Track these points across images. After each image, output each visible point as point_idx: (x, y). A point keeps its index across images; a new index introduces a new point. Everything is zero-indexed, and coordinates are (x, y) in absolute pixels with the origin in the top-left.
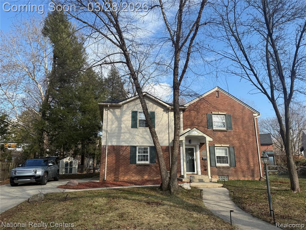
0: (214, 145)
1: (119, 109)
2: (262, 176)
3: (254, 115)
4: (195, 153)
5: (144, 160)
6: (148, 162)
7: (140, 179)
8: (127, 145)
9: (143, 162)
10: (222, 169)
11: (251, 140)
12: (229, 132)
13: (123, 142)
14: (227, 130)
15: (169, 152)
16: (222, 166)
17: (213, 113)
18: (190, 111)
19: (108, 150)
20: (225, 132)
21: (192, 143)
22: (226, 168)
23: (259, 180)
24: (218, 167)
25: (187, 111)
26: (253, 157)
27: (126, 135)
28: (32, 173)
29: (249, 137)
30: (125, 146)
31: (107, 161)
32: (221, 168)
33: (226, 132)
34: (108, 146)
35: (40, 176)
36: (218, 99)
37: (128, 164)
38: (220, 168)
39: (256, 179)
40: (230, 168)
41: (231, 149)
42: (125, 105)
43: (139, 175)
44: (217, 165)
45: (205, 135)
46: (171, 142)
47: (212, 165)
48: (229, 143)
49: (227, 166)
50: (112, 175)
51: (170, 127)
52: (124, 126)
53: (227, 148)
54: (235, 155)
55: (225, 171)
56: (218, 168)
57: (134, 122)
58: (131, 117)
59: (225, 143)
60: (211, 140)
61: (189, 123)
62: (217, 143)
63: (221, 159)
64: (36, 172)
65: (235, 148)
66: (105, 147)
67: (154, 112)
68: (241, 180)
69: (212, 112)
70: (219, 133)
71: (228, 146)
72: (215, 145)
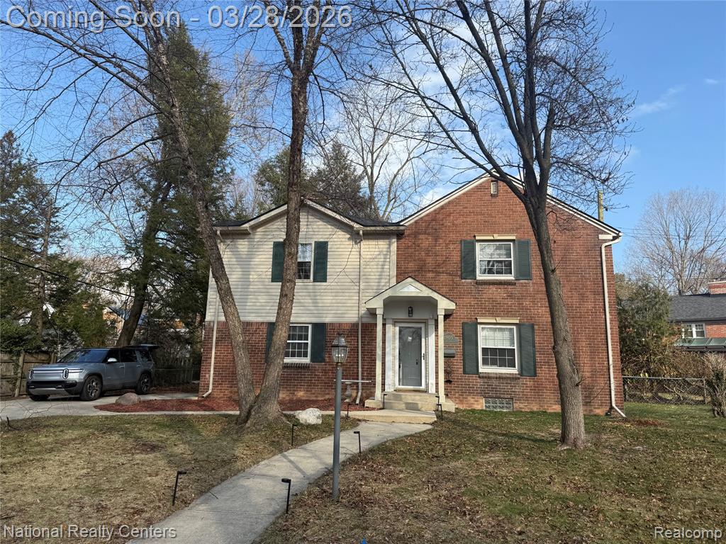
0: (476, 319)
1: (246, 240)
2: (614, 405)
3: (602, 237)
4: (423, 340)
5: (299, 355)
6: (307, 360)
7: (287, 398)
8: (260, 320)
9: (296, 360)
10: (495, 382)
11: (590, 305)
12: (522, 285)
13: (254, 315)
14: (517, 282)
15: (358, 337)
16: (496, 374)
17: (477, 238)
18: (416, 235)
19: (218, 331)
20: (510, 287)
21: (416, 316)
22: (508, 378)
23: (607, 414)
24: (484, 375)
25: (409, 235)
26: (593, 353)
27: (259, 297)
28: (60, 376)
29: (583, 297)
30: (257, 323)
31: (216, 356)
32: (494, 378)
33: (513, 287)
34: (218, 322)
35: (76, 382)
36: (494, 200)
37: (261, 364)
38: (489, 378)
39: (598, 411)
40: (519, 378)
41: (526, 332)
42: (258, 230)
43: (286, 388)
44: (481, 370)
45: (435, 296)
46: (363, 312)
47: (467, 370)
48: (520, 315)
49: (510, 374)
50: (225, 386)
51: (362, 278)
52: (255, 277)
53: (515, 327)
54: (534, 347)
55: (504, 386)
56: (483, 377)
57: (279, 268)
58: (271, 256)
59: (508, 313)
60: (452, 306)
61: (412, 266)
62: (483, 315)
63: (496, 356)
64: (66, 375)
65: (536, 327)
66: (212, 325)
67: (326, 243)
68: (549, 411)
69: (475, 236)
70: (493, 288)
71: (517, 322)
72: (479, 321)
